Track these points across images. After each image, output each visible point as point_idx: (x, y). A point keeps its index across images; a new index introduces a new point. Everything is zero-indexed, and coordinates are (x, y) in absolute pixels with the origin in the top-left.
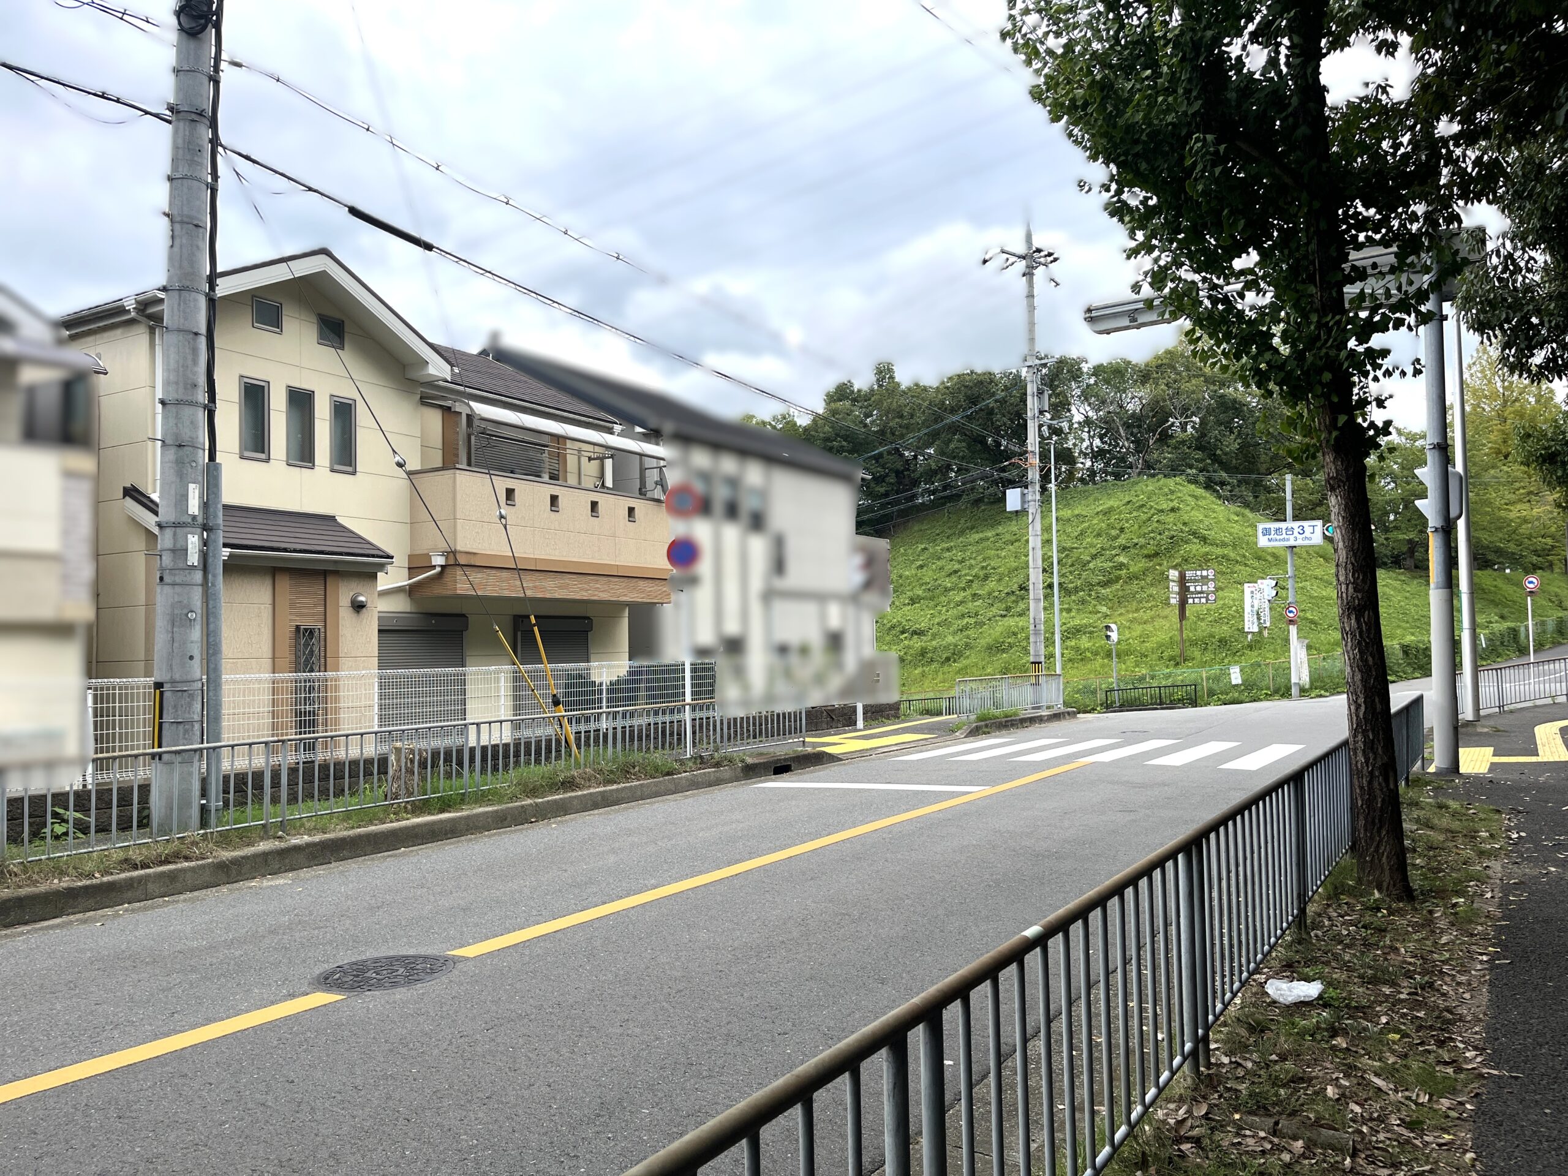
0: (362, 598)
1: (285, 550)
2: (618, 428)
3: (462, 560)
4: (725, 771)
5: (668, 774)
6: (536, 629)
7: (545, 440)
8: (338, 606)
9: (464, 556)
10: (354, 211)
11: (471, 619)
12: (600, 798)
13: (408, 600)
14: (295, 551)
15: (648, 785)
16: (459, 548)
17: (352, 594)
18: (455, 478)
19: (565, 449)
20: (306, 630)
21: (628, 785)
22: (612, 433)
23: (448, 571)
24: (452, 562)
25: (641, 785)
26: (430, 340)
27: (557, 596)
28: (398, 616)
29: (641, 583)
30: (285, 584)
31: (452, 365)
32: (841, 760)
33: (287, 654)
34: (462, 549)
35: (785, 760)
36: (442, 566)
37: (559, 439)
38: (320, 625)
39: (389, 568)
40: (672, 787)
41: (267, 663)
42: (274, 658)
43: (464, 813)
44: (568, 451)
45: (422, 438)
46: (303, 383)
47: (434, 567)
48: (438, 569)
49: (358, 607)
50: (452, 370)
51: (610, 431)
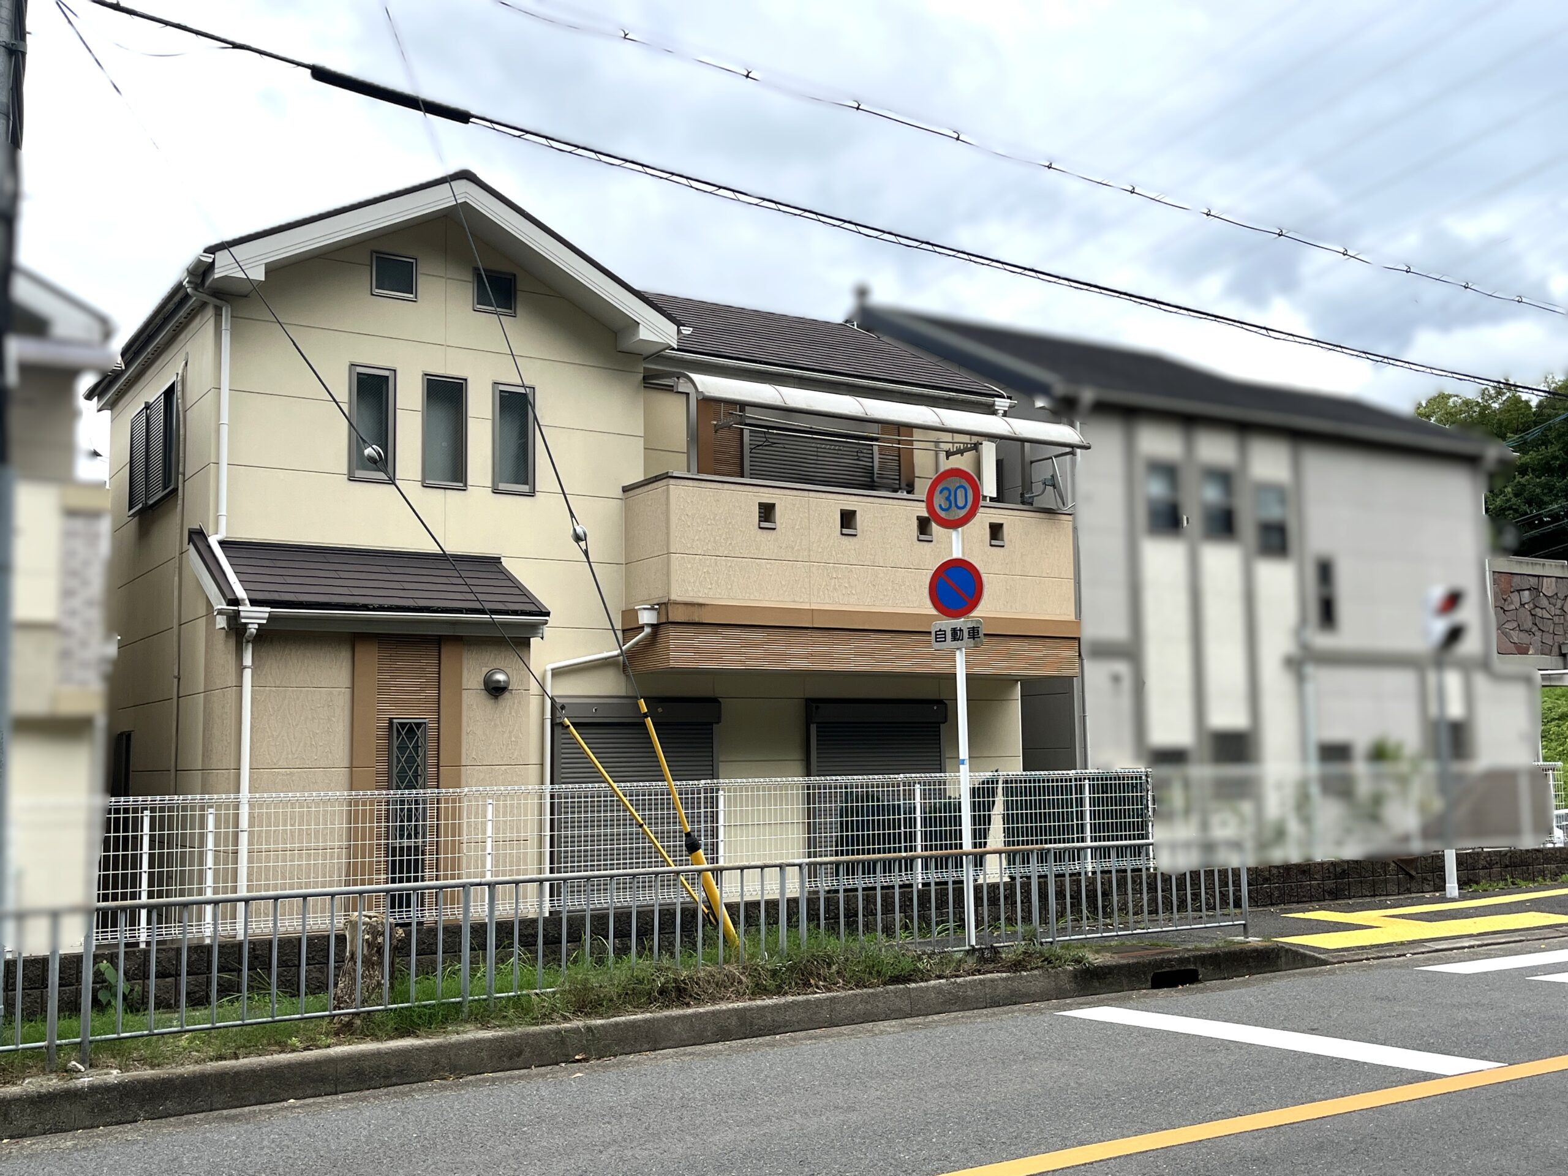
0: (500, 677)
1: (365, 607)
2: (1002, 404)
3: (677, 615)
4: (1033, 978)
5: (895, 980)
6: (649, 721)
7: (873, 431)
8: (459, 689)
9: (681, 608)
10: (321, 74)
11: (725, 704)
12: (734, 1021)
13: (623, 678)
14: (381, 608)
15: (846, 1001)
16: (674, 597)
17: (485, 670)
18: (668, 490)
19: (911, 442)
20: (403, 725)
21: (800, 998)
22: (994, 413)
23: (663, 631)
24: (664, 620)
25: (832, 1000)
26: (636, 287)
27: (852, 667)
28: (602, 703)
29: (1014, 645)
30: (370, 657)
31: (679, 324)
32: (1325, 963)
33: (375, 763)
34: (679, 599)
35: (1182, 961)
36: (652, 625)
37: (903, 428)
38: (428, 718)
39: (547, 631)
40: (905, 1005)
41: (341, 774)
42: (351, 767)
43: (432, 1041)
44: (916, 445)
45: (646, 438)
46: (448, 367)
47: (642, 628)
48: (647, 630)
49: (496, 690)
50: (679, 332)
51: (991, 410)
